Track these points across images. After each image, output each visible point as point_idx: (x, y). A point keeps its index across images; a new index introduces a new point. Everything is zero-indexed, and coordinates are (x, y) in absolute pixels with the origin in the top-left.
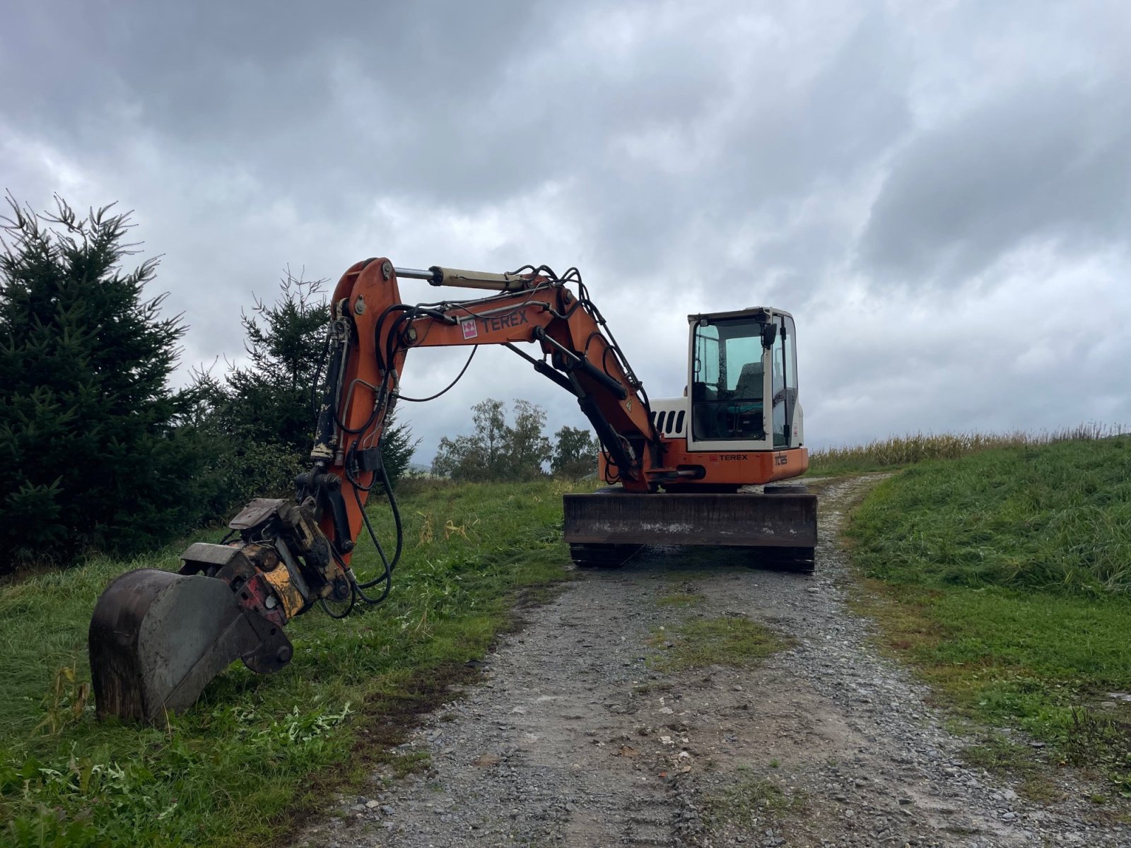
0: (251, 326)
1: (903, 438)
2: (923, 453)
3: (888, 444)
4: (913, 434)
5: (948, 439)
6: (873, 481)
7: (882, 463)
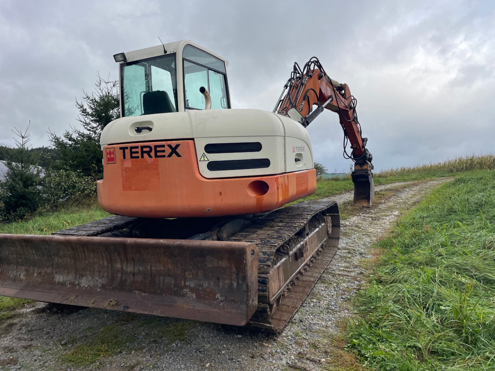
0: (81, 107)
1: (464, 158)
2: (475, 165)
3: (456, 161)
4: (470, 156)
5: (490, 157)
6: (438, 185)
7: (451, 171)
